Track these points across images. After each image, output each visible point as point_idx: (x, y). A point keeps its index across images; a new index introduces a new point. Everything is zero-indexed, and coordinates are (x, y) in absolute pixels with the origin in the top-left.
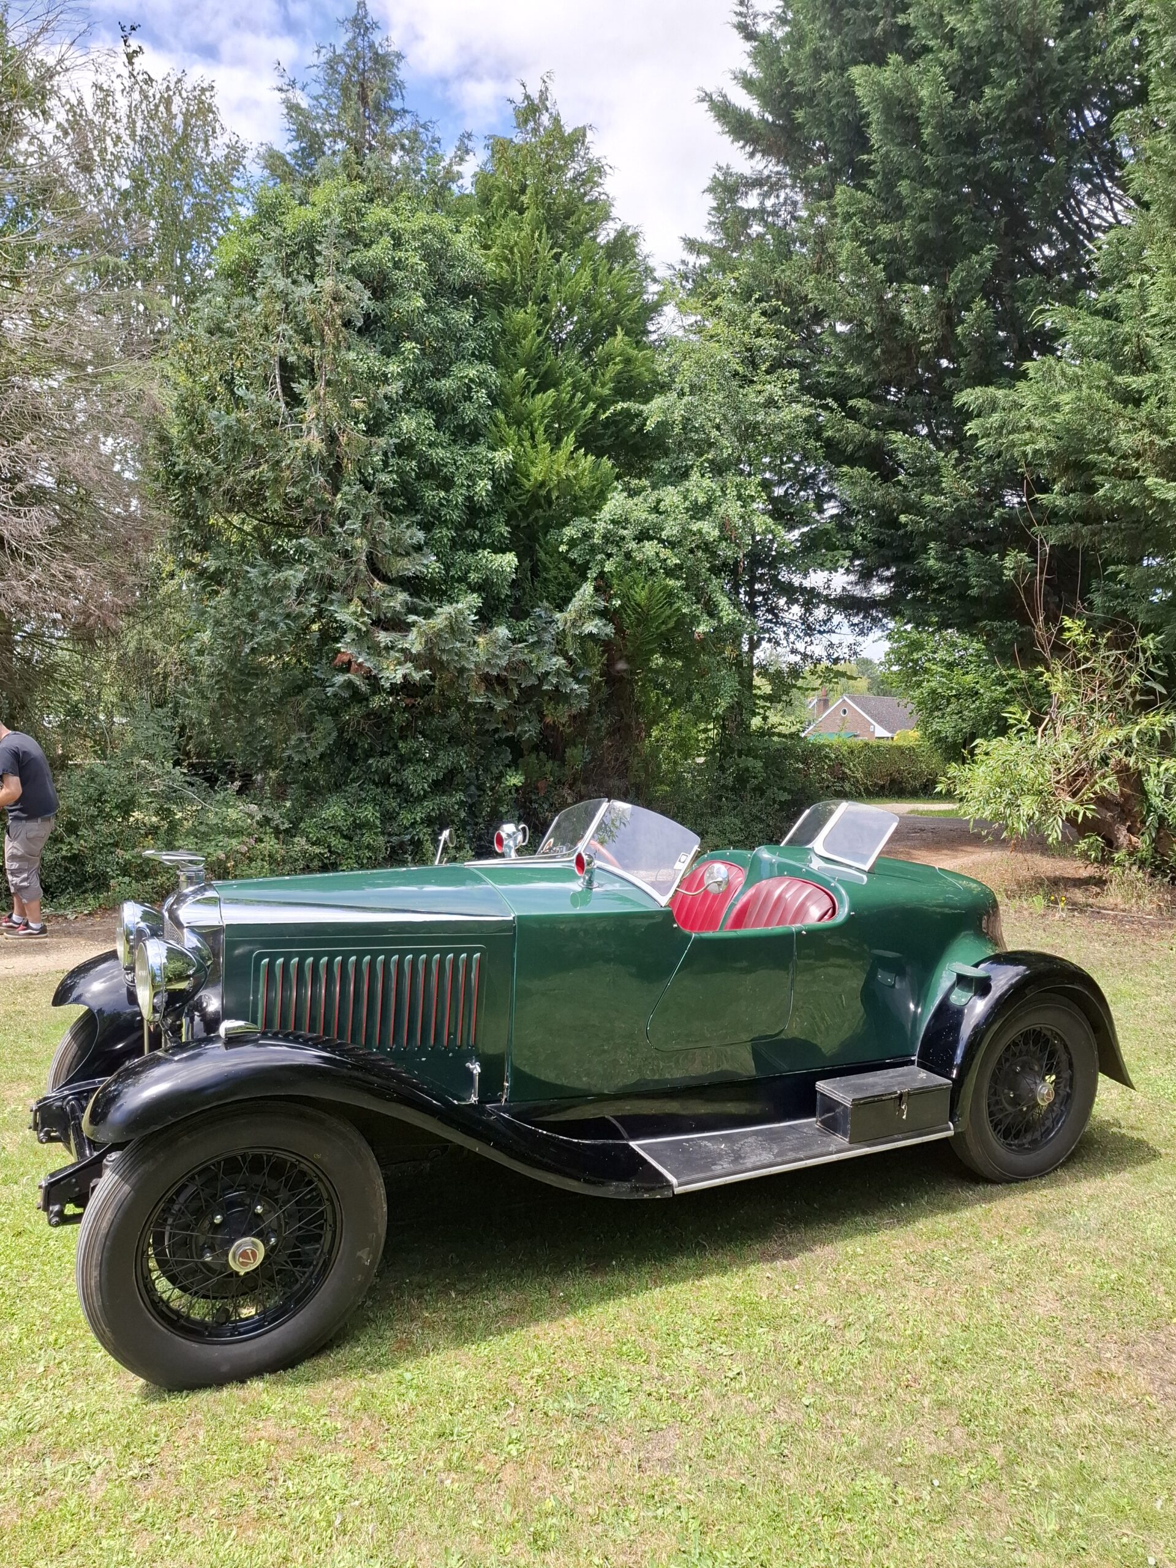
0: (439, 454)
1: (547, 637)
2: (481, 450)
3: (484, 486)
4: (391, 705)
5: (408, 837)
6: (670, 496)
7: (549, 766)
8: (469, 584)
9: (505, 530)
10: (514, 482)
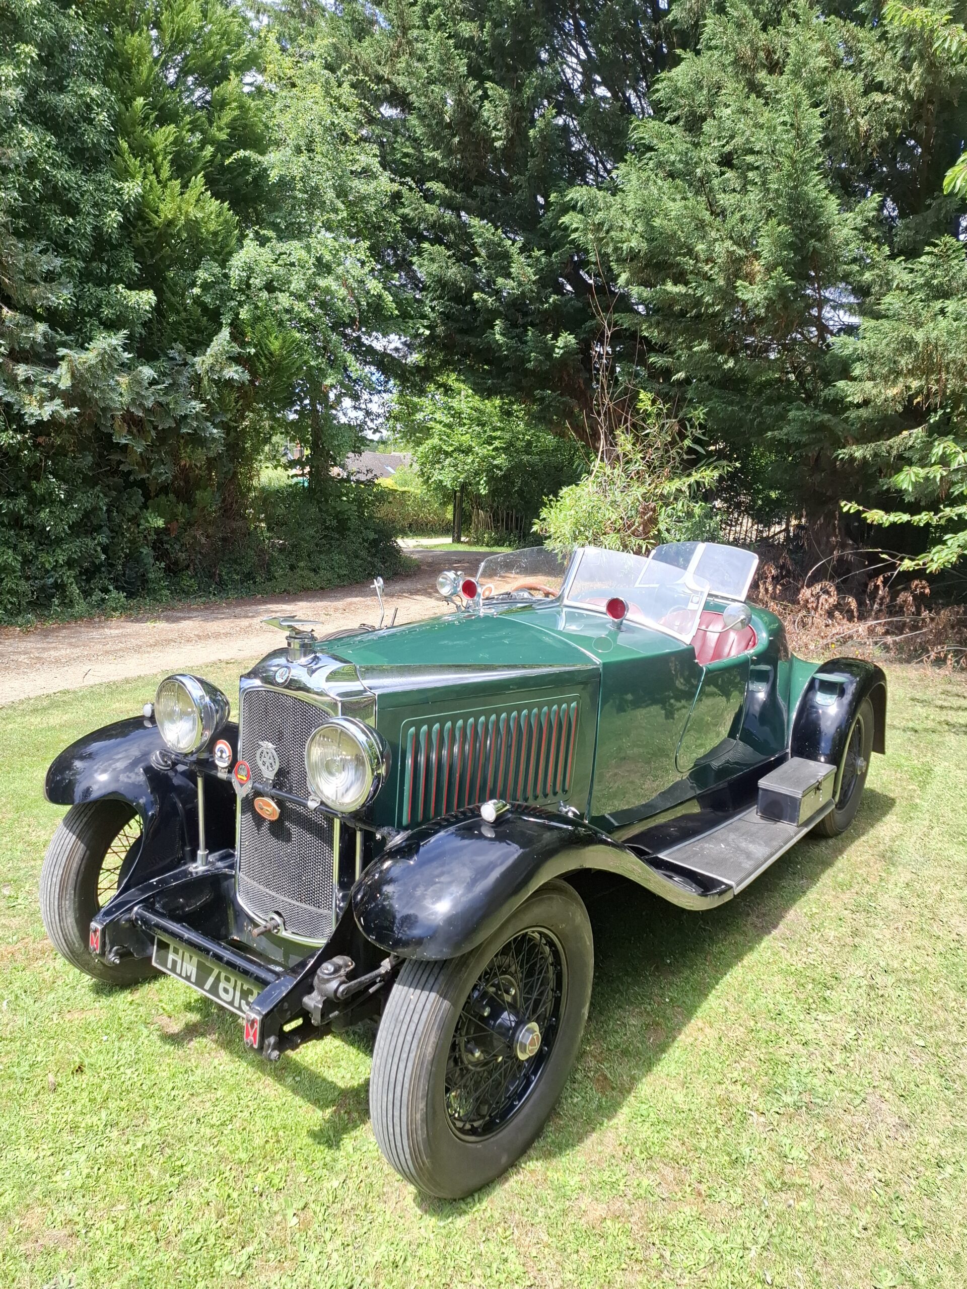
0: (63, 176)
1: (183, 380)
2: (105, 177)
3: (114, 217)
4: (19, 442)
5: (51, 580)
6: (295, 249)
7: (180, 508)
8: (100, 320)
9: (135, 266)
10: (141, 216)
